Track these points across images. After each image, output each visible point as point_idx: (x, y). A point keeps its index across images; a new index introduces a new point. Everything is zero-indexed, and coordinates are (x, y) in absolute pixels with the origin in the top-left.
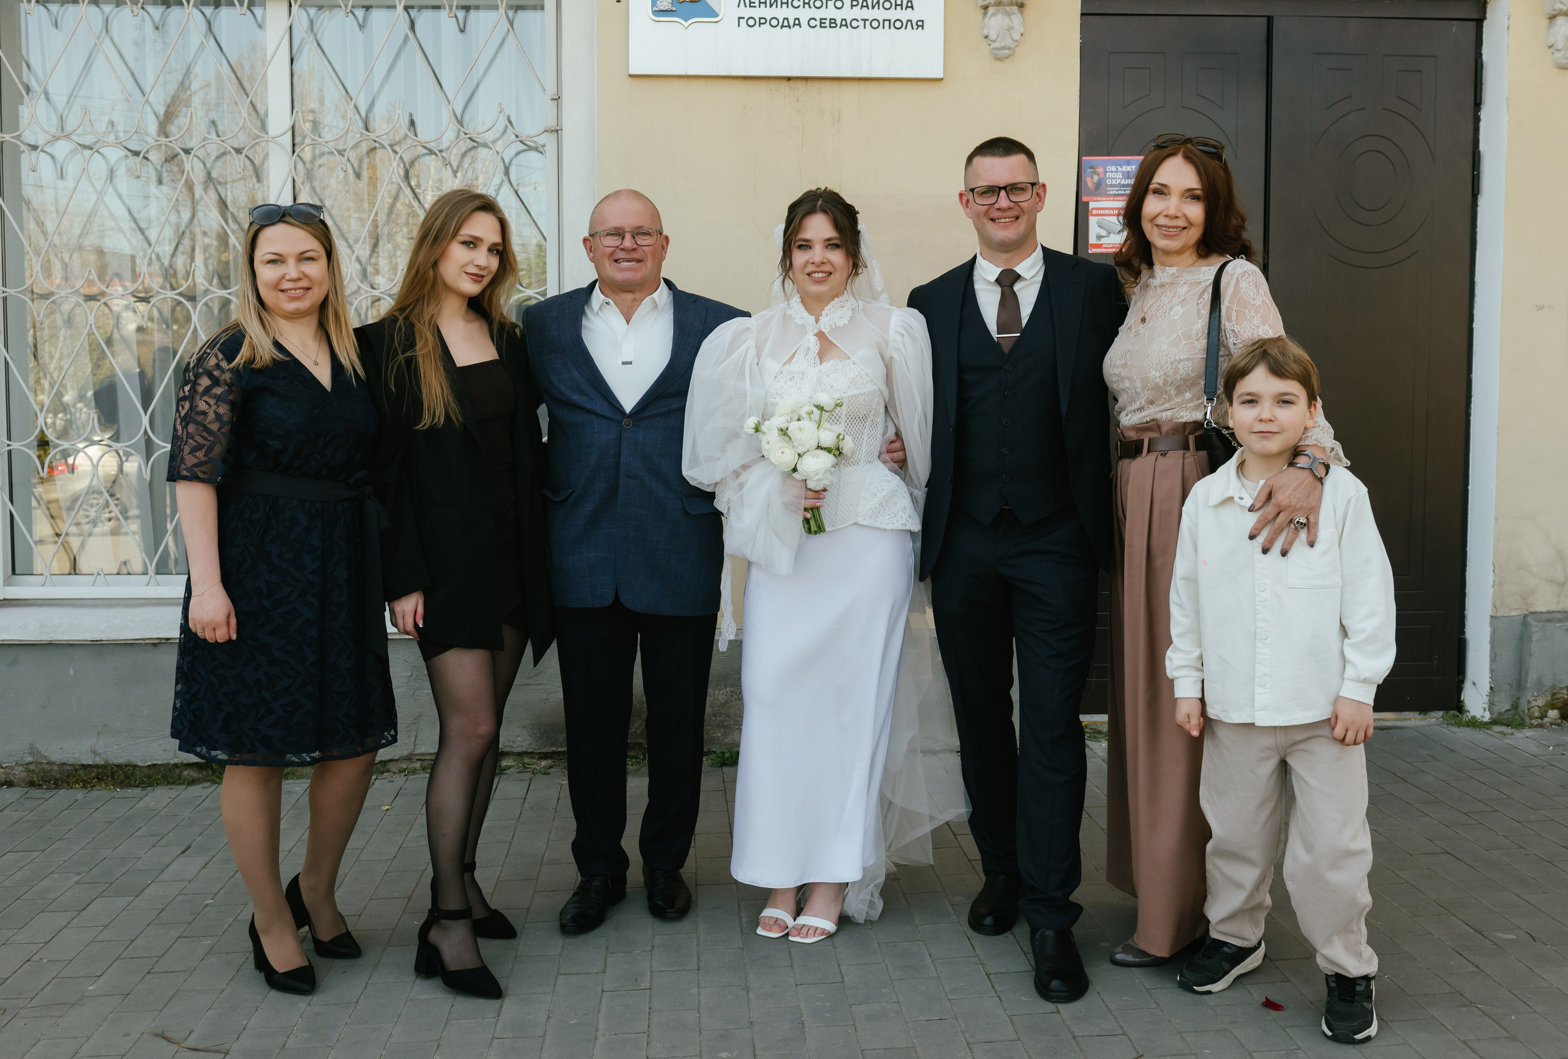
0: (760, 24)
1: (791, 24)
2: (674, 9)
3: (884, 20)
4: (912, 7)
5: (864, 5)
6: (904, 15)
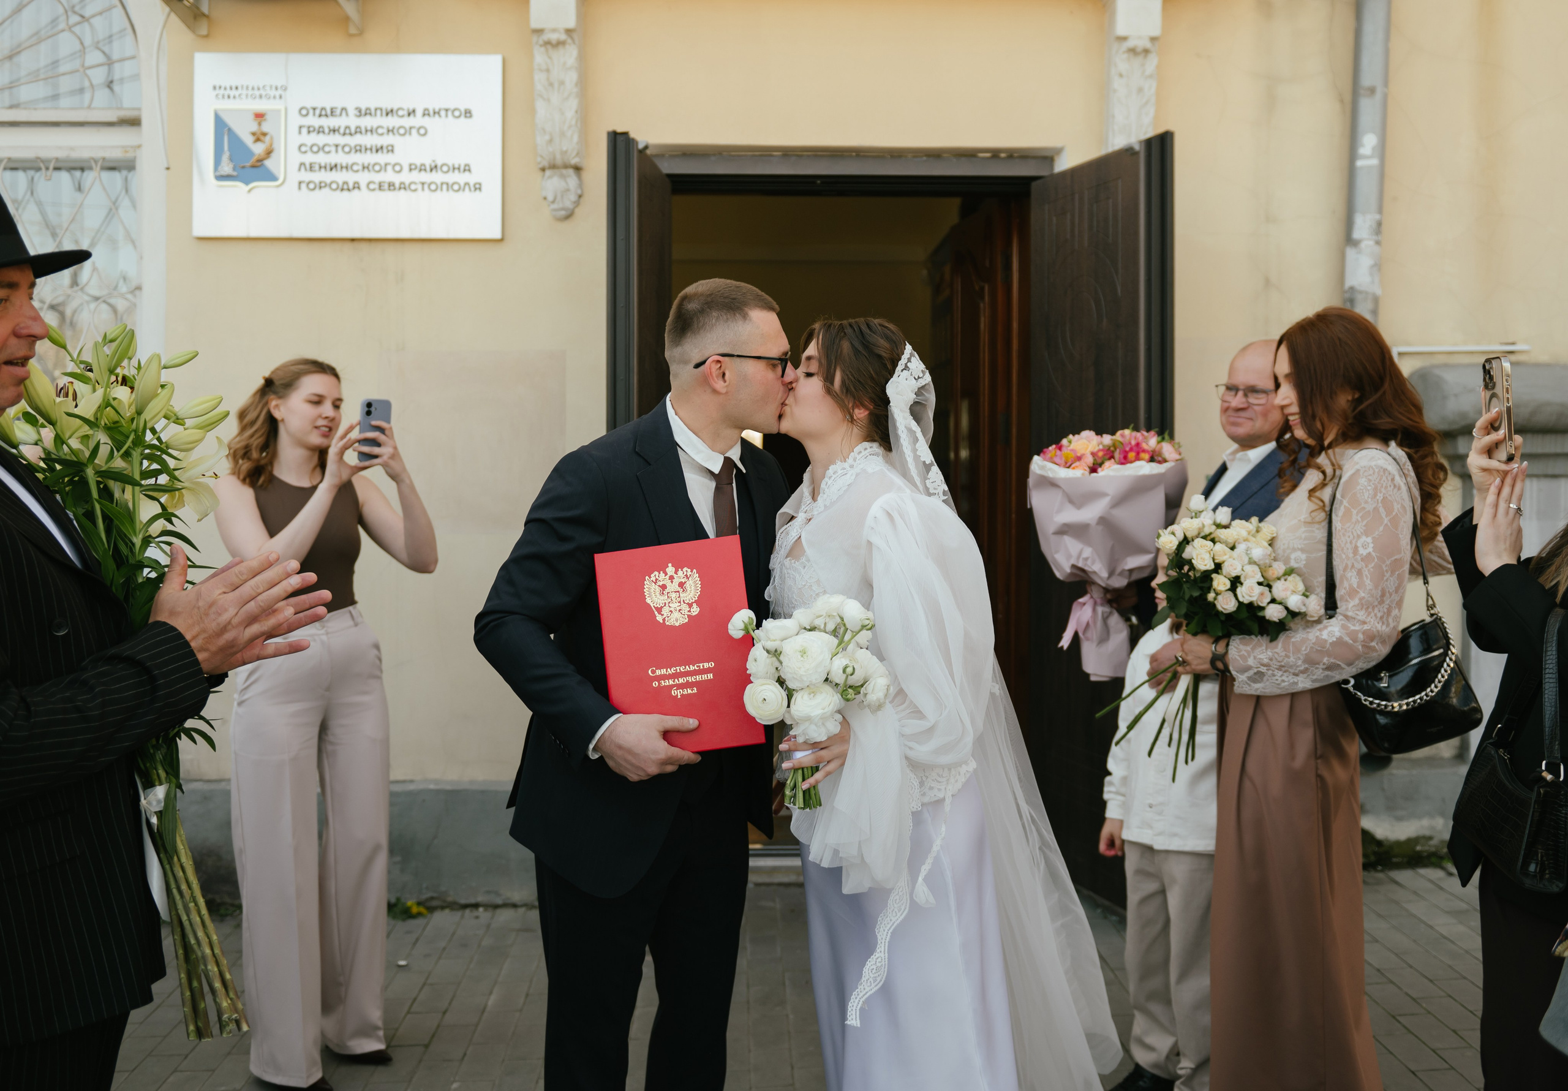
0: (320, 187)
1: (351, 187)
2: (235, 173)
3: (442, 183)
4: (469, 170)
5: (422, 168)
6: (461, 178)
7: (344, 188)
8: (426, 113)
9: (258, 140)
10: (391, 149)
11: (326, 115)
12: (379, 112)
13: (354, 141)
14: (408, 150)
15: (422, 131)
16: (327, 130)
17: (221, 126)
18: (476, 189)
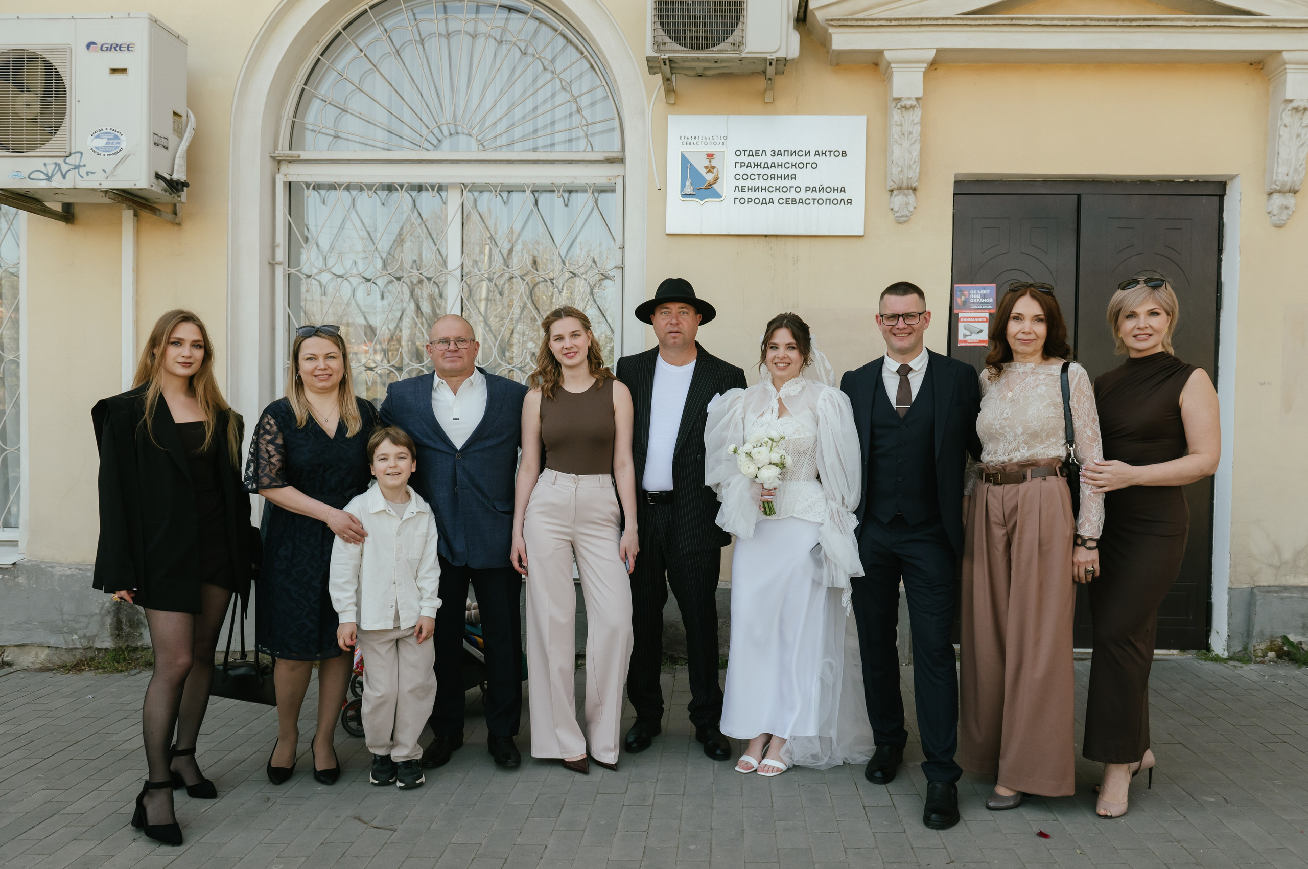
0: (748, 202)
1: (768, 202)
2: (694, 193)
3: (826, 199)
4: (844, 191)
5: (814, 190)
6: (839, 196)
7: (764, 202)
8: (817, 154)
9: (709, 171)
10: (794, 177)
11: (753, 155)
12: (786, 153)
13: (770, 172)
14: (805, 178)
15: (814, 166)
16: (753, 165)
17: (685, 161)
18: (848, 203)
